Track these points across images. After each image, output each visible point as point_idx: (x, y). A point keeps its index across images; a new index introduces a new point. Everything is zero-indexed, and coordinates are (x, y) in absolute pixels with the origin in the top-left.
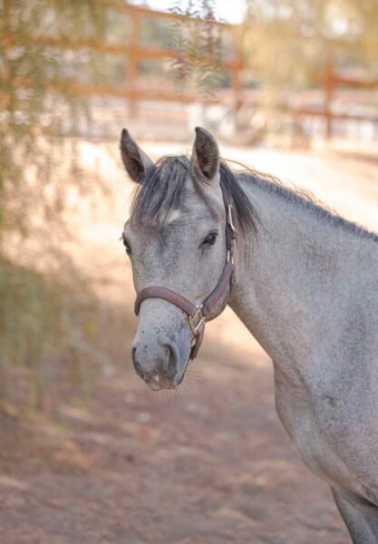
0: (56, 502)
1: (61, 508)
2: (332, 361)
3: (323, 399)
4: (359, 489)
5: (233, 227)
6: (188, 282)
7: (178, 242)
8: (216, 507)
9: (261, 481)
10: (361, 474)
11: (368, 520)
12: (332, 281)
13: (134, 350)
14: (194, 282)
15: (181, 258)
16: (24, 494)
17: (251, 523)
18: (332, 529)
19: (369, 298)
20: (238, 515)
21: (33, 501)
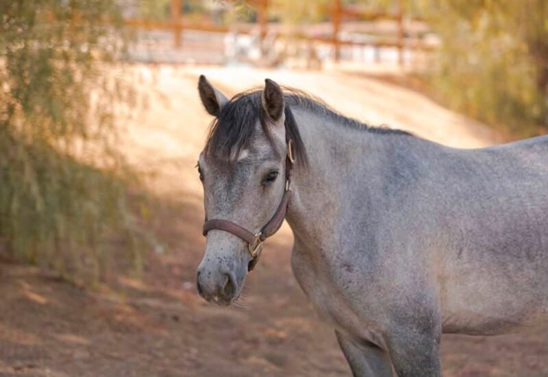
0: (115, 354)
1: (118, 359)
2: (348, 236)
3: (341, 267)
4: (366, 335)
5: (292, 161)
6: (250, 215)
7: (244, 180)
8: (246, 356)
9: (282, 334)
10: (370, 323)
11: (367, 357)
12: (347, 171)
13: (199, 273)
14: (255, 215)
15: (245, 194)
16: (89, 348)
17: (273, 367)
18: (340, 372)
19: (373, 180)
20: (263, 362)
21: (97, 355)
